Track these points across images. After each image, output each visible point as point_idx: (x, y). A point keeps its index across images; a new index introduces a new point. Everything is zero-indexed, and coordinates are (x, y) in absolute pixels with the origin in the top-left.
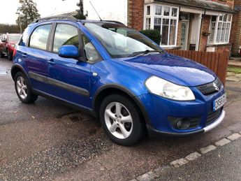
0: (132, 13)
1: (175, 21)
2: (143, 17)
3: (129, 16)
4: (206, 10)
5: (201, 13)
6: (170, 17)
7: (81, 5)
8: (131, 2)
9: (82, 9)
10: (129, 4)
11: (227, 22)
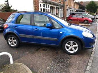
0: (35, 6)
1: (49, 9)
4: (57, 6)
5: (56, 7)
7: (7, 1)
8: (34, 2)
9: (8, 3)
11: (62, 10)
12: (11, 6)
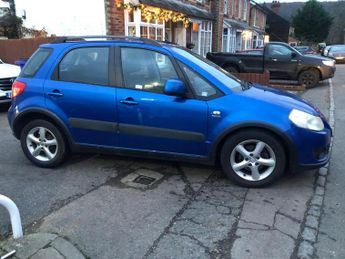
0: (111, 18)
1: (161, 30)
2: (124, 25)
3: (108, 24)
6: (156, 25)
8: (108, 3)
10: (107, 6)
11: (208, 31)
12: (24, 17)
